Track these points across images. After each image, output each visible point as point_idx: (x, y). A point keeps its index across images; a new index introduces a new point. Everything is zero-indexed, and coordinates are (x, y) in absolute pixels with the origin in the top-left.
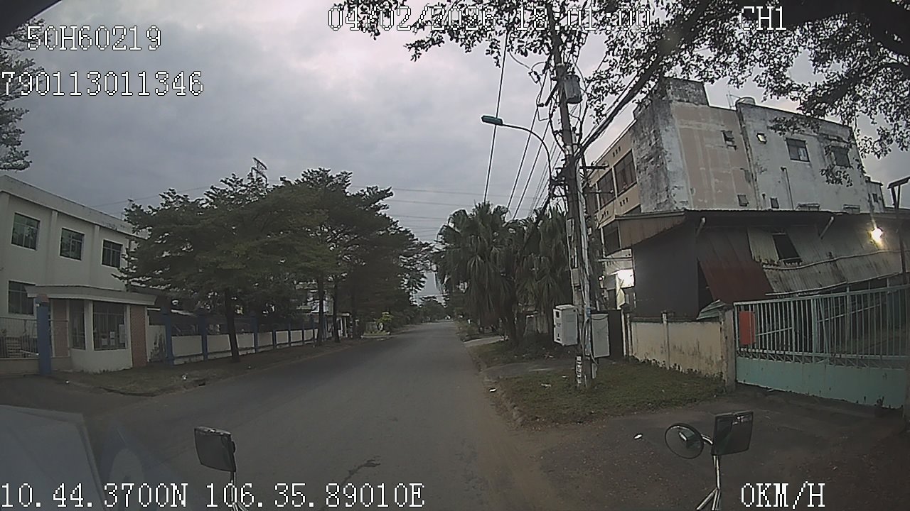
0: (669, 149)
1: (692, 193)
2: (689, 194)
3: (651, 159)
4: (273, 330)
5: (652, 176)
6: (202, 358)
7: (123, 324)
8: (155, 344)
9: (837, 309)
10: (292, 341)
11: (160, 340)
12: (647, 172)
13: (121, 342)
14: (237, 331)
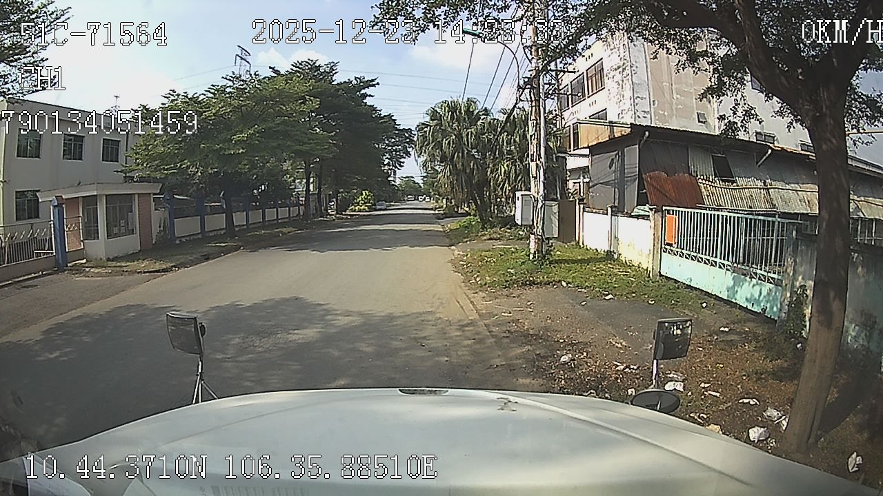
0: (636, 62)
1: (654, 105)
2: (650, 104)
3: (619, 68)
4: (262, 207)
5: (619, 84)
6: (200, 236)
7: (132, 212)
8: (160, 227)
9: (764, 231)
10: (279, 218)
11: (164, 223)
12: (616, 79)
13: (130, 229)
14: (233, 210)
